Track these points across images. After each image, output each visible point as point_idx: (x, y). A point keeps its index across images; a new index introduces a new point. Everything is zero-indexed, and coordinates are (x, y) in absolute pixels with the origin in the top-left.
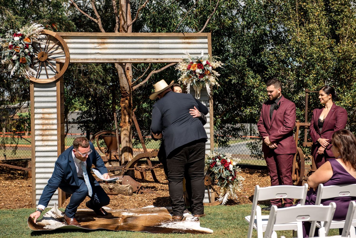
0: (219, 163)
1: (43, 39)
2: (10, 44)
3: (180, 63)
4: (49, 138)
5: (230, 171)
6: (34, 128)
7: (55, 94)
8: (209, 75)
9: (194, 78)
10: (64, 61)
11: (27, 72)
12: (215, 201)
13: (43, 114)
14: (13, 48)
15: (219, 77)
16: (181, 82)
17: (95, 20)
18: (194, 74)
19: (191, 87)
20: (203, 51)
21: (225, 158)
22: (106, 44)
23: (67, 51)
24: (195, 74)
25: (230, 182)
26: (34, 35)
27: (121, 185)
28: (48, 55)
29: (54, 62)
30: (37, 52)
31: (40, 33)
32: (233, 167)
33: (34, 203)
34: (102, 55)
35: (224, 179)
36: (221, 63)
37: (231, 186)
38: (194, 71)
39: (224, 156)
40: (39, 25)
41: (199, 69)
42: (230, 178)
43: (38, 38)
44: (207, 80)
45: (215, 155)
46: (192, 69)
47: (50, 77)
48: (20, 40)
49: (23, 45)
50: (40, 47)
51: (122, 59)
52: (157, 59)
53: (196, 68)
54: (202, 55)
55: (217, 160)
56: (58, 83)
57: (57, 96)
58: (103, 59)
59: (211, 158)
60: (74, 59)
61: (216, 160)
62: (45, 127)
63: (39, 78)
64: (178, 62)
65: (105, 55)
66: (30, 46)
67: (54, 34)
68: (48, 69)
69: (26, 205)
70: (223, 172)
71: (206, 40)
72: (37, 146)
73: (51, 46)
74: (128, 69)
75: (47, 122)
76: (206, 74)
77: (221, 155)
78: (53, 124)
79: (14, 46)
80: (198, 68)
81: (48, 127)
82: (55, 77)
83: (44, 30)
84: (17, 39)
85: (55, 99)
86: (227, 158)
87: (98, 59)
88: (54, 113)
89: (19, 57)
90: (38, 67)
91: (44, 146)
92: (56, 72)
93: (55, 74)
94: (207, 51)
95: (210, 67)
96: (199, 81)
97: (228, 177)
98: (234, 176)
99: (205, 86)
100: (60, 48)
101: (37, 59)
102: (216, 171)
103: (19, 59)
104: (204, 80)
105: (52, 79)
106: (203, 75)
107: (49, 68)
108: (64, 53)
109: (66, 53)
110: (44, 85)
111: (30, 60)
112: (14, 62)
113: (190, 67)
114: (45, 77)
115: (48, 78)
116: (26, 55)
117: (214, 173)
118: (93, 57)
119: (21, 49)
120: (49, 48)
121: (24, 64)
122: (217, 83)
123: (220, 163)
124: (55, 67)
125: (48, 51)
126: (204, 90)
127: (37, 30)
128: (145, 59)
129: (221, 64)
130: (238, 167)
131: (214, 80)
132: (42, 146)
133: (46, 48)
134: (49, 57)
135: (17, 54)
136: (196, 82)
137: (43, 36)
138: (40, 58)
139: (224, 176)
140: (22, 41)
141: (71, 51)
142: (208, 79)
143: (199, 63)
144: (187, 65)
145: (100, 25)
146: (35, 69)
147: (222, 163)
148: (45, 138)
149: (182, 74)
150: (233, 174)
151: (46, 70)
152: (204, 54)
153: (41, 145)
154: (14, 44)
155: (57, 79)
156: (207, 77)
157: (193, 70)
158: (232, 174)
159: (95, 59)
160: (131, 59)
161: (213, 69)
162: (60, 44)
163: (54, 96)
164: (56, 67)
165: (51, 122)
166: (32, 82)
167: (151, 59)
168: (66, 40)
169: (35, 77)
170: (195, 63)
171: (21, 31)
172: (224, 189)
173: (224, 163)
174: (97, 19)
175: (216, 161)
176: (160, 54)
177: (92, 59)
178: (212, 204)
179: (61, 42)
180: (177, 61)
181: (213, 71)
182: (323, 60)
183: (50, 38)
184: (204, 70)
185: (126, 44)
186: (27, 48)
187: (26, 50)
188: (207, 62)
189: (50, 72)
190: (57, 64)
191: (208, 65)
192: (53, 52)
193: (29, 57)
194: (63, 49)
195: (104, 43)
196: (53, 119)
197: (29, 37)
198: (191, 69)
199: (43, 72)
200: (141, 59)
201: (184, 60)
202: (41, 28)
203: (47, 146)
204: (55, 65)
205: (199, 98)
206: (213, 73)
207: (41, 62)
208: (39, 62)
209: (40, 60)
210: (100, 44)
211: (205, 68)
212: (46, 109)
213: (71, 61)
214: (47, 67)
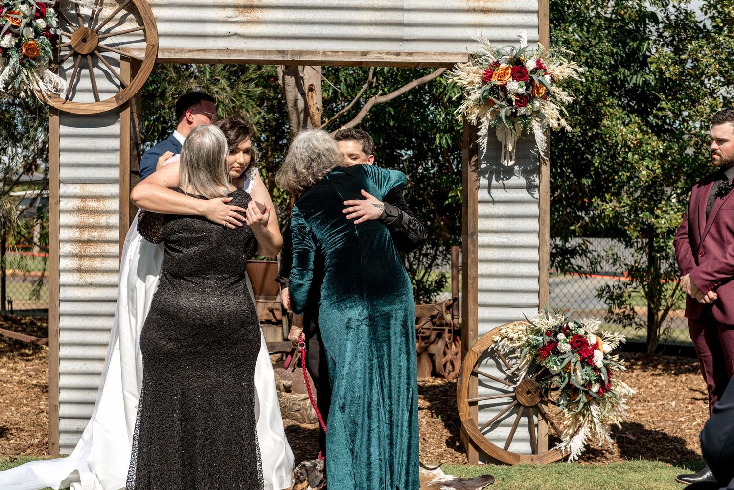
0: (564, 347)
3: (462, 66)
4: (98, 264)
5: (596, 369)
6: (57, 237)
7: (116, 143)
8: (544, 98)
9: (502, 107)
10: (141, 55)
11: (41, 83)
12: (549, 449)
13: (83, 198)
14: (3, 14)
15: (570, 107)
16: (464, 117)
18: (501, 94)
19: (492, 132)
20: (524, 34)
21: (581, 332)
22: (256, 10)
23: (152, 27)
24: (506, 95)
25: (594, 398)
27: (288, 395)
28: (101, 36)
29: (117, 56)
30: (69, 28)
32: (605, 358)
33: (53, 441)
34: (246, 41)
35: (576, 391)
36: (576, 67)
37: (594, 409)
38: (504, 88)
39: (580, 327)
41: (517, 81)
42: (595, 388)
44: (537, 113)
45: (552, 322)
46: (495, 81)
47: (103, 97)
49: (31, 6)
50: (79, 15)
51: (301, 53)
52: (398, 54)
53: (508, 77)
54: (524, 44)
55: (561, 336)
56: (126, 114)
57: (121, 150)
58: (250, 52)
59: (544, 329)
60: (169, 50)
61: (556, 336)
62: (86, 236)
63: (74, 100)
64: (456, 63)
65: (254, 40)
66: (51, 10)
68: (99, 76)
69: (32, 445)
70: (575, 370)
72: (64, 286)
73: (107, 12)
74: (311, 89)
75: (91, 220)
76: (534, 97)
77: (571, 324)
78: (108, 227)
79: (5, 10)
80: (514, 77)
81: (95, 234)
82: (117, 98)
85: (115, 158)
86: (586, 333)
87: (235, 51)
88: (112, 197)
89: (20, 40)
90: (72, 71)
91: (82, 286)
92: (119, 83)
93: (116, 88)
94: (534, 34)
95: (548, 78)
96: (514, 114)
97: (589, 384)
98: (606, 382)
99: (531, 129)
100: (131, 20)
101: (69, 46)
102: (555, 368)
103: (18, 45)
104: (529, 113)
105: (108, 101)
106: (526, 97)
107: (101, 72)
108: (142, 32)
109: (148, 33)
110: (88, 120)
111: (48, 49)
112: (5, 54)
113: (491, 76)
114: (89, 98)
115: (97, 99)
116: (37, 33)
117: (550, 373)
118: (221, 44)
119: (25, 16)
120: (102, 19)
121: (34, 59)
122: (563, 122)
123: (569, 346)
124: (117, 70)
125: (100, 28)
126: (526, 140)
128: (365, 54)
129: (575, 70)
130: (616, 357)
131: (556, 113)
132: (78, 286)
133: (93, 19)
134: (102, 43)
135: (14, 31)
136: (507, 117)
138: (78, 44)
139: (577, 382)
141: (161, 28)
142: (538, 111)
143: (518, 67)
144: (482, 71)
146: (62, 73)
147: (572, 347)
148: (86, 264)
149: (469, 94)
150: (604, 377)
151: (92, 78)
152: (529, 41)
153: (76, 282)
155: (121, 103)
156: (537, 104)
157: (498, 83)
158: (600, 376)
159: (227, 50)
160: (324, 53)
161: (554, 83)
162: (131, 8)
163: (114, 151)
164: (122, 71)
165: (103, 220)
166: (54, 110)
167: (379, 52)
169: (63, 96)
170: (503, 65)
172: (576, 417)
173: (580, 345)
175: (558, 341)
176: (407, 40)
177: (220, 51)
178: (540, 459)
179: (136, 1)
180: (452, 60)
181: (554, 88)
184: (530, 84)
185: (311, 11)
186: (41, 14)
187: (39, 21)
188: (538, 61)
189: (103, 84)
190: (122, 62)
191: (541, 71)
192: (112, 28)
193: (46, 40)
194: (140, 21)
195: (252, 7)
196: (110, 212)
198: (493, 80)
199: (85, 83)
200: (354, 53)
201: (472, 56)
203: (91, 285)
204: (117, 64)
205: (511, 163)
206: (553, 94)
207: (80, 57)
208: (75, 55)
209: (76, 50)
210: (241, 9)
211: (532, 80)
212: (90, 185)
213: (160, 56)
214: (96, 71)
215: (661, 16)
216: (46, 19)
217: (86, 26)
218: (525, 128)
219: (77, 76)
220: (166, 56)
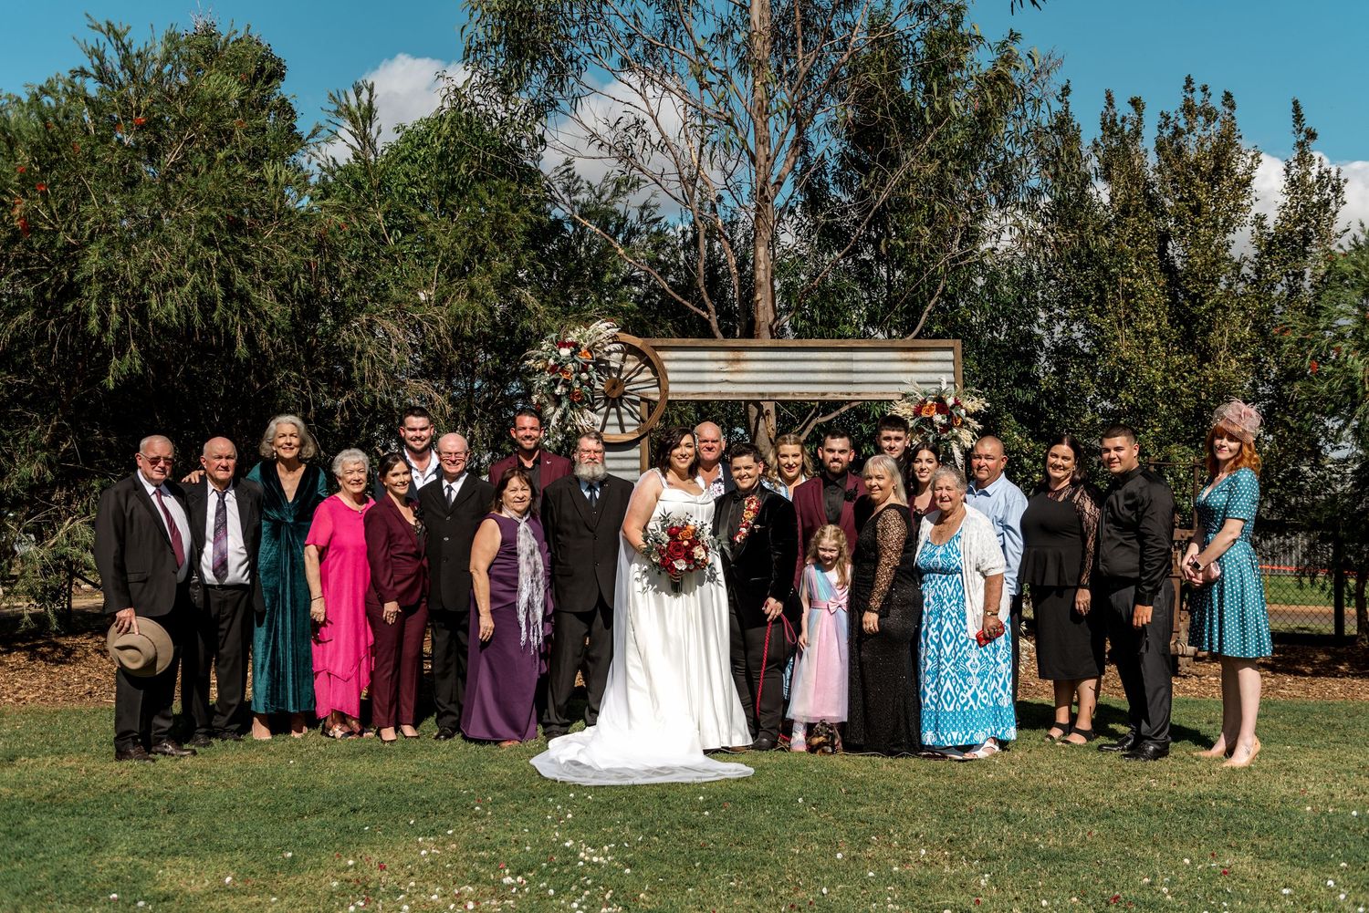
1: (617, 351)
2: (551, 362)
3: (897, 402)
8: (961, 426)
9: (930, 433)
10: (656, 398)
11: (582, 420)
14: (557, 370)
17: (704, 313)
18: (929, 424)
20: (945, 378)
22: (742, 362)
24: (932, 425)
26: (599, 345)
28: (625, 383)
29: (638, 399)
30: (602, 378)
31: (611, 341)
34: (734, 385)
36: (984, 402)
38: (931, 419)
40: (608, 324)
41: (941, 414)
43: (606, 349)
44: (956, 438)
46: (924, 414)
47: (628, 429)
48: (572, 354)
49: (577, 364)
50: (609, 368)
52: (849, 394)
53: (934, 412)
54: (944, 385)
56: (644, 442)
58: (737, 394)
60: (677, 394)
64: (893, 400)
65: (741, 385)
66: (591, 366)
67: (637, 342)
68: (625, 414)
71: (950, 355)
73: (630, 366)
74: (768, 414)
76: (953, 425)
80: (939, 412)
82: (639, 430)
83: (619, 334)
84: (565, 352)
87: (726, 394)
89: (570, 389)
90: (604, 410)
92: (639, 419)
93: (638, 423)
94: (951, 377)
95: (963, 411)
96: (938, 439)
99: (951, 449)
100: (647, 372)
101: (603, 392)
103: (567, 393)
104: (950, 437)
105: (631, 432)
106: (947, 426)
107: (626, 410)
108: (656, 380)
110: (618, 446)
111: (588, 395)
112: (557, 401)
113: (920, 411)
114: (617, 430)
115: (623, 431)
116: (582, 384)
118: (715, 388)
119: (574, 372)
120: (626, 371)
121: (579, 402)
124: (638, 408)
125: (625, 377)
127: (605, 335)
128: (825, 394)
129: (983, 405)
133: (620, 371)
134: (626, 389)
135: (567, 384)
137: (618, 346)
138: (610, 390)
140: (576, 357)
141: (671, 377)
142: (957, 436)
143: (941, 405)
144: (913, 407)
145: (714, 324)
146: (597, 412)
151: (619, 415)
152: (948, 383)
154: (561, 364)
155: (642, 433)
156: (955, 431)
157: (926, 416)
159: (720, 393)
161: (967, 415)
162: (649, 362)
163: (635, 469)
164: (640, 409)
167: (834, 392)
168: (662, 355)
170: (930, 402)
171: (573, 337)
174: (708, 311)
176: (855, 383)
177: (715, 394)
179: (652, 357)
180: (890, 397)
181: (968, 419)
182: (1172, 396)
183: (630, 349)
184: (950, 416)
185: (783, 362)
186: (585, 369)
187: (584, 374)
188: (955, 399)
189: (627, 419)
190: (642, 403)
191: (958, 406)
192: (633, 377)
193: (588, 388)
194: (655, 372)
195: (738, 360)
197: (589, 350)
198: (922, 413)
199: (613, 419)
200: (816, 394)
201: (905, 395)
202: (614, 330)
204: (637, 403)
206: (967, 423)
207: (610, 399)
208: (607, 399)
209: (607, 394)
210: (729, 362)
211: (952, 413)
213: (670, 398)
214: (622, 410)
215: (1047, 343)
216: (588, 373)
217: (614, 376)
218: (946, 448)
219: (607, 415)
220: (675, 398)
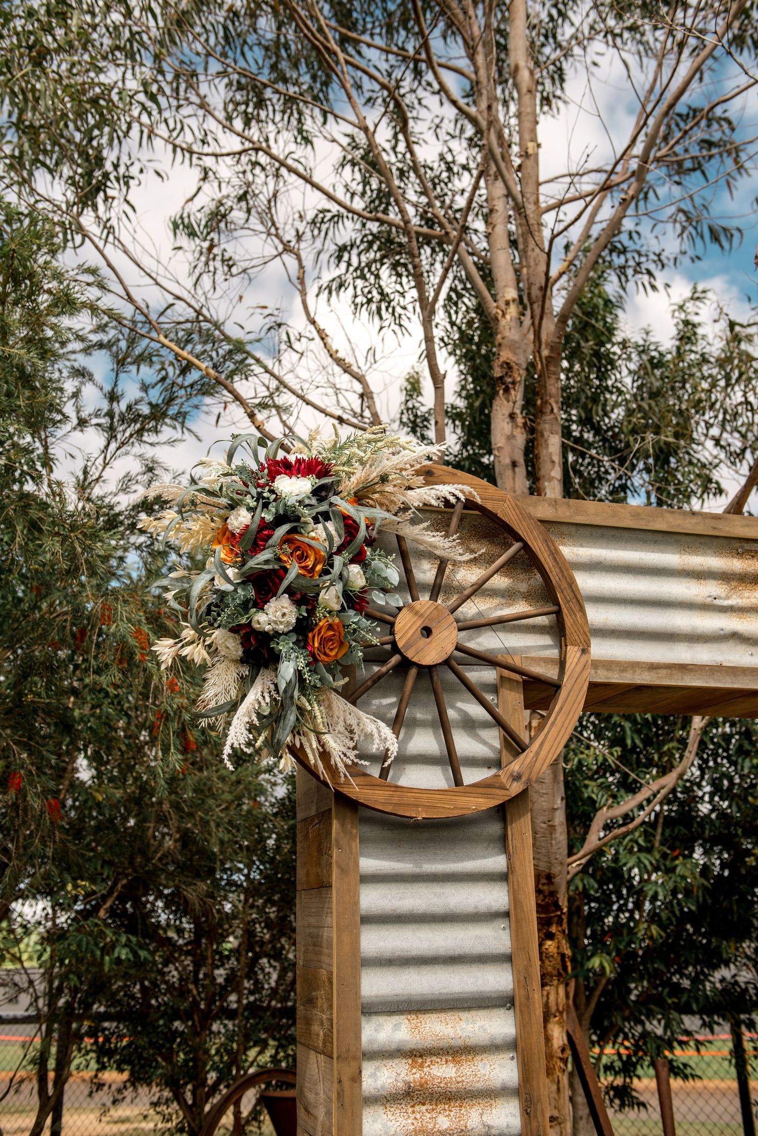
7: (496, 897)
13: (417, 1055)
23: (576, 608)
34: (753, 650)
47: (469, 776)
57: (513, 915)
79: (280, 530)
85: (497, 938)
89: (311, 612)
103: (299, 630)
105: (485, 785)
109: (568, 620)
112: (261, 650)
114: (437, 777)
115: (458, 781)
138: (413, 640)
151: (444, 725)
162: (529, 567)
163: (492, 917)
165: (476, 1119)
189: (465, 743)
207: (413, 672)
209: (410, 654)
210: (734, 584)
212: (434, 1016)
